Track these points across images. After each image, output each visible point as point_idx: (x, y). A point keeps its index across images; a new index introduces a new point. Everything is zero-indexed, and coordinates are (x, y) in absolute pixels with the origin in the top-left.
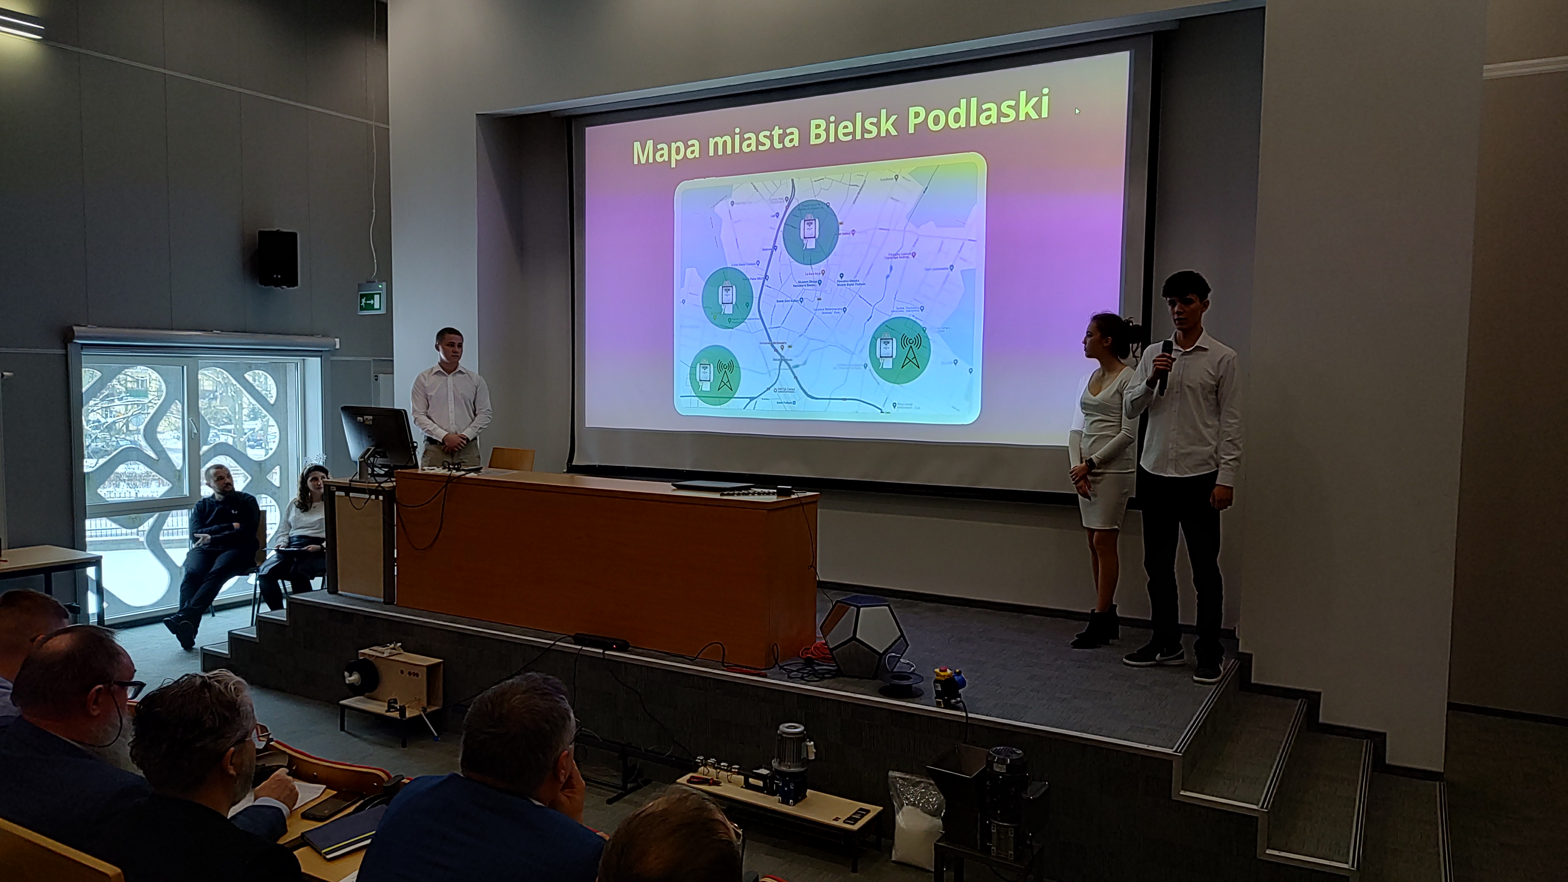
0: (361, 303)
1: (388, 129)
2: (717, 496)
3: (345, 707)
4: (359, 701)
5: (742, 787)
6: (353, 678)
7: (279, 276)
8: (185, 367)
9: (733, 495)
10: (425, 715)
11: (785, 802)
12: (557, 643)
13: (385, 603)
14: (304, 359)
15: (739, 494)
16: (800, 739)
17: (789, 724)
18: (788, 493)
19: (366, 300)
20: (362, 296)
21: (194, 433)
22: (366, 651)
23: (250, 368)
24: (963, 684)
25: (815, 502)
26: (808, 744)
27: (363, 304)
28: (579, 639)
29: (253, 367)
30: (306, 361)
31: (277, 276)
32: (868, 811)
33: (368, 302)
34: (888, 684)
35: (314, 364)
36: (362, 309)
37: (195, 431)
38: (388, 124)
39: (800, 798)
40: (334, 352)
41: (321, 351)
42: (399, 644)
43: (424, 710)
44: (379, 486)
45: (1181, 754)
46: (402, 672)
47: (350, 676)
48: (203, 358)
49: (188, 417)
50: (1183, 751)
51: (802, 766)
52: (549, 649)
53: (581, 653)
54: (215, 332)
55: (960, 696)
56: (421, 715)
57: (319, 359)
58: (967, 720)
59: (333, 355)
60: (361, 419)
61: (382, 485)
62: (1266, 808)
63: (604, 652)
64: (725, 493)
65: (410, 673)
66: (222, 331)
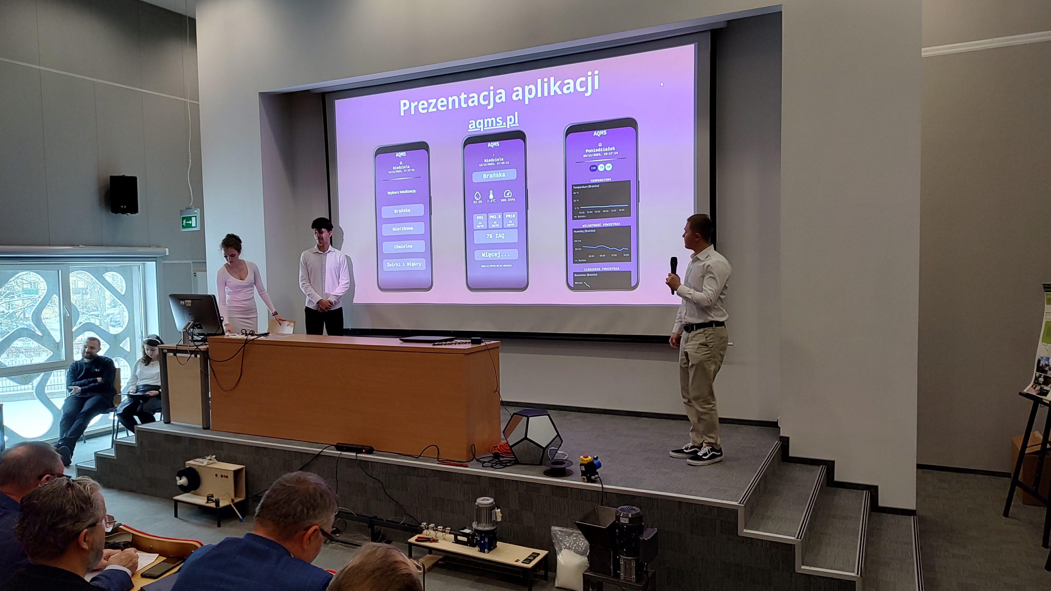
0: (183, 223)
1: (199, 104)
2: (430, 346)
3: (176, 502)
4: (188, 497)
5: (453, 542)
6: (183, 481)
7: (125, 207)
8: (60, 271)
9: (441, 344)
10: (233, 504)
11: (482, 550)
12: (324, 450)
13: (204, 428)
14: (144, 263)
15: (445, 344)
16: (491, 508)
17: (484, 498)
18: (479, 342)
19: (186, 221)
20: (183, 218)
21: (68, 317)
22: (191, 462)
23: (107, 270)
24: (599, 465)
25: (498, 347)
26: (497, 511)
28: (339, 447)
29: (109, 269)
30: (145, 264)
31: (124, 207)
32: (538, 554)
33: (187, 222)
34: (550, 468)
35: (151, 266)
36: (183, 227)
37: (68, 315)
38: (199, 101)
39: (492, 547)
40: (165, 257)
41: (156, 257)
42: (214, 456)
43: (233, 501)
44: (197, 348)
45: (743, 505)
46: (216, 475)
47: (180, 479)
48: (72, 265)
49: (63, 306)
50: (744, 503)
51: (493, 525)
52: (318, 455)
53: (340, 456)
54: (80, 246)
55: (597, 473)
56: (230, 505)
57: (155, 263)
58: (603, 490)
59: (164, 260)
60: (183, 302)
61: (199, 347)
62: (800, 539)
63: (356, 455)
64: (437, 343)
65: (222, 476)
66: (85, 246)
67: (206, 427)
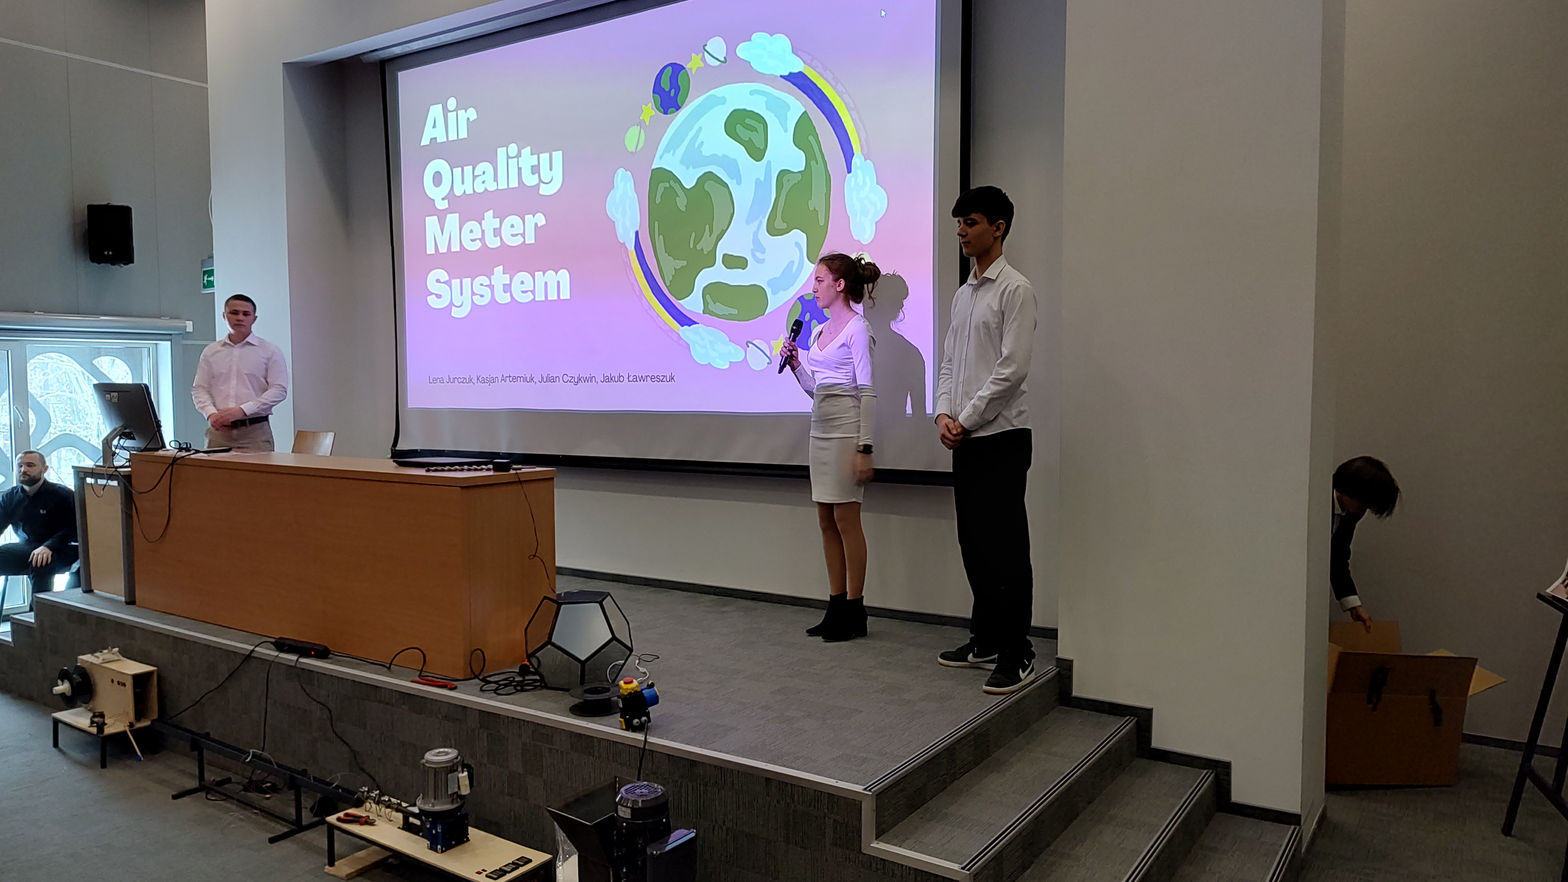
0: (204, 280)
1: (207, 88)
2: (422, 472)
3: (56, 722)
4: (76, 714)
5: (399, 828)
6: (63, 687)
7: (110, 253)
8: (10, 351)
9: (443, 470)
10: (130, 731)
11: (433, 848)
12: (257, 649)
13: (127, 603)
14: (156, 344)
15: (450, 470)
16: (452, 768)
17: (437, 751)
18: (505, 468)
19: (208, 277)
20: (205, 273)
22: (87, 657)
23: (99, 353)
24: (655, 700)
25: (552, 479)
26: (461, 775)
27: (205, 282)
28: (281, 645)
29: (103, 353)
30: (159, 346)
31: (108, 253)
32: (530, 861)
33: (209, 279)
34: (582, 701)
35: (165, 347)
36: (205, 287)
37: (21, 420)
38: (207, 83)
39: (453, 843)
40: (186, 335)
41: (171, 335)
42: (117, 649)
43: (131, 725)
44: (116, 471)
45: (870, 793)
46: (112, 681)
47: (63, 685)
48: (31, 344)
49: (13, 406)
50: (872, 790)
51: (452, 802)
52: (249, 657)
53: (276, 660)
54: (36, 313)
55: (648, 715)
56: (125, 732)
57: (169, 343)
58: (645, 745)
59: (183, 339)
61: (118, 470)
62: (968, 870)
63: (297, 660)
64: (433, 468)
65: (119, 683)
66: (45, 312)
67: (131, 601)
